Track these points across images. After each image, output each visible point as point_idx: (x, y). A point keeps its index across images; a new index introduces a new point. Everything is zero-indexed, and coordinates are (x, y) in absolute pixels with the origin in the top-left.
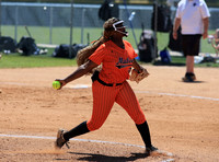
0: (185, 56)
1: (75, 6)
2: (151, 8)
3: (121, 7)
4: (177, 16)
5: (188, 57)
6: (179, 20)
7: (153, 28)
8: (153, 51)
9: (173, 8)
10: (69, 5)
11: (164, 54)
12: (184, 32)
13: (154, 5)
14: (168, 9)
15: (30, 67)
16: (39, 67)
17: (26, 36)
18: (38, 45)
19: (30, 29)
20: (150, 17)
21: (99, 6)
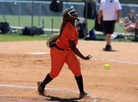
0: (105, 34)
1: (35, 2)
2: (83, 4)
3: (64, 3)
4: (100, 9)
5: (107, 35)
6: (101, 11)
7: (84, 17)
8: (85, 31)
9: (97, 4)
10: (31, 2)
11: (92, 33)
12: (105, 19)
13: (85, 2)
14: (94, 4)
15: (6, 41)
16: (12, 41)
17: (4, 21)
18: (11, 27)
19: (6, 16)
20: (83, 9)
21: (50, 2)
